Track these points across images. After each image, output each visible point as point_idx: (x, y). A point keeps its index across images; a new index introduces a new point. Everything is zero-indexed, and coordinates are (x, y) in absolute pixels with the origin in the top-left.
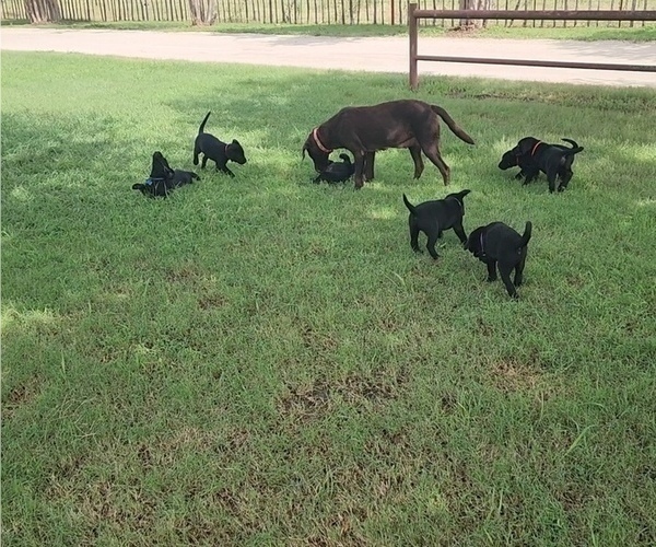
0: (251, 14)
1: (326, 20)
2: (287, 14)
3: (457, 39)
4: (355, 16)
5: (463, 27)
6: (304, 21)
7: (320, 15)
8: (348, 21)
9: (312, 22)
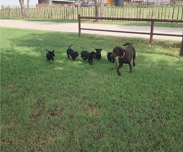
0: (39, 16)
1: (60, 18)
2: (49, 16)
3: (94, 24)
4: (68, 17)
5: (96, 21)
6: (54, 18)
7: (58, 17)
8: (66, 18)
9: (56, 18)
